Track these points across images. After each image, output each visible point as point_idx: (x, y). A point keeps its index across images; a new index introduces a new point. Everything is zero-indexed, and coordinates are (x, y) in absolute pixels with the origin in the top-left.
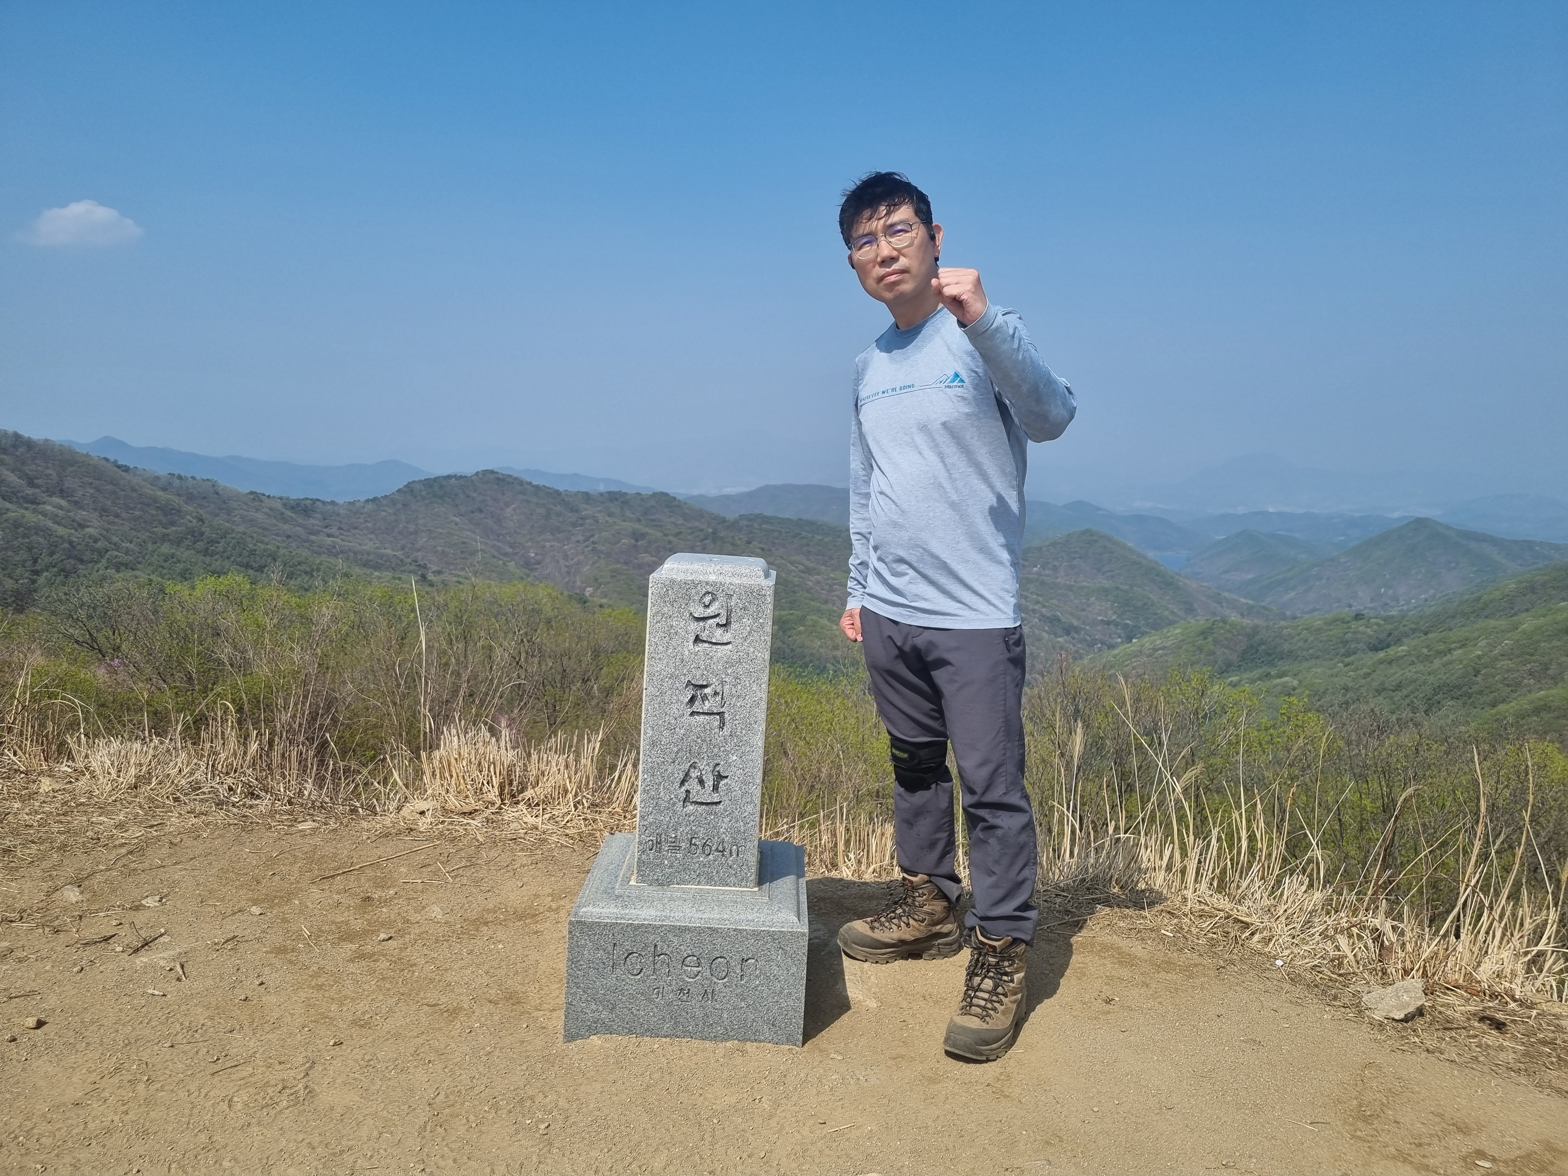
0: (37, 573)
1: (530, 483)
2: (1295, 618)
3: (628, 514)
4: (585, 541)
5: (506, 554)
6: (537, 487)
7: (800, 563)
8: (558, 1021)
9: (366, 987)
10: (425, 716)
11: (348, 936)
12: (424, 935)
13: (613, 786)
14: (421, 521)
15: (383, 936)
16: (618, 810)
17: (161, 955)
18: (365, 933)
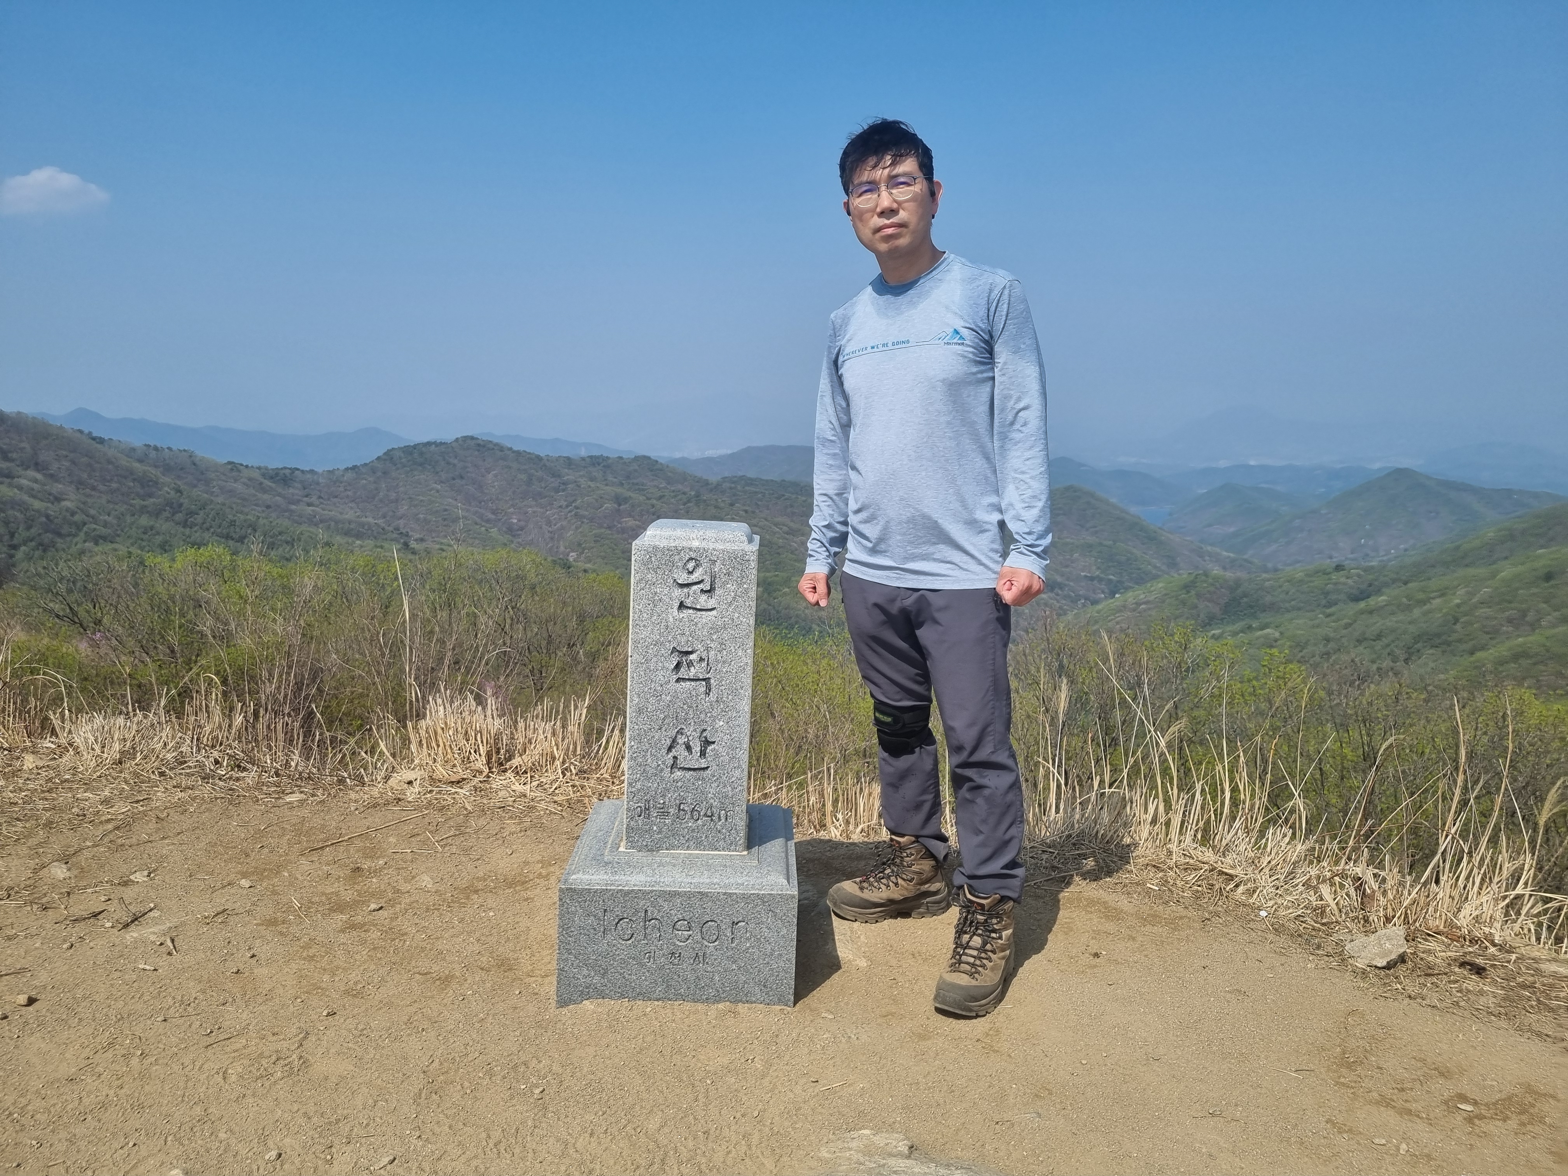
0: (15, 547)
1: (510, 449)
2: (1276, 570)
3: (610, 478)
4: (567, 506)
5: (488, 521)
6: (518, 453)
7: (784, 525)
8: (550, 987)
9: (358, 957)
10: (410, 685)
11: (339, 907)
12: (415, 904)
13: (601, 752)
14: (402, 489)
15: (373, 906)
16: (606, 776)
17: (151, 930)
18: (355, 904)
